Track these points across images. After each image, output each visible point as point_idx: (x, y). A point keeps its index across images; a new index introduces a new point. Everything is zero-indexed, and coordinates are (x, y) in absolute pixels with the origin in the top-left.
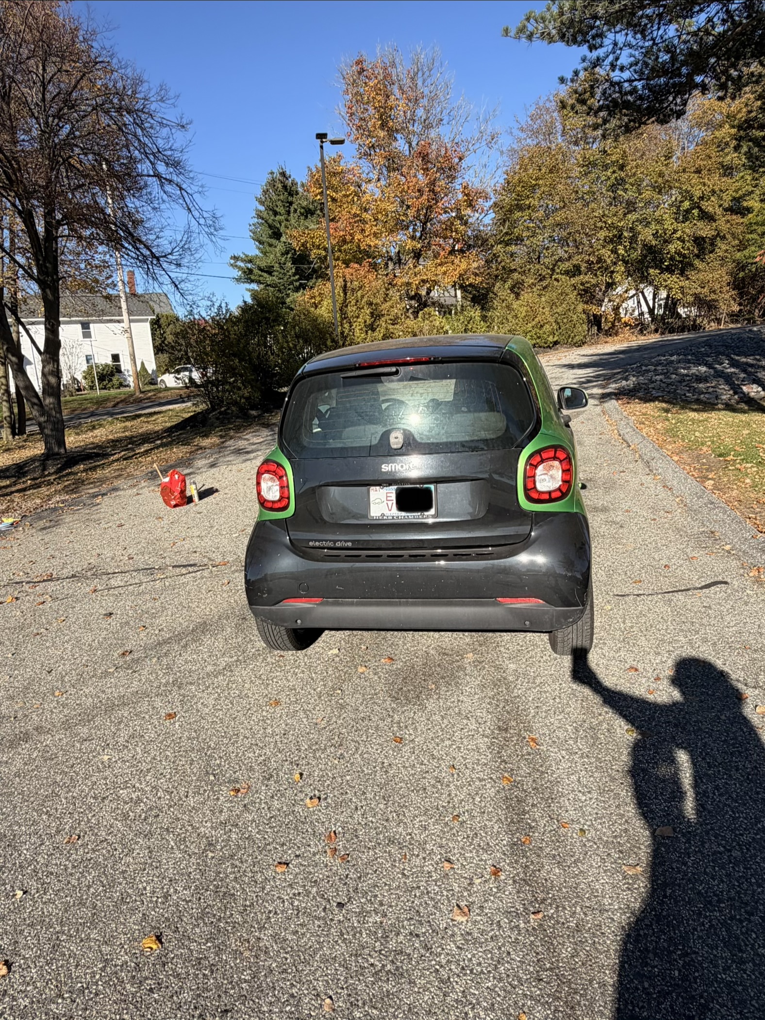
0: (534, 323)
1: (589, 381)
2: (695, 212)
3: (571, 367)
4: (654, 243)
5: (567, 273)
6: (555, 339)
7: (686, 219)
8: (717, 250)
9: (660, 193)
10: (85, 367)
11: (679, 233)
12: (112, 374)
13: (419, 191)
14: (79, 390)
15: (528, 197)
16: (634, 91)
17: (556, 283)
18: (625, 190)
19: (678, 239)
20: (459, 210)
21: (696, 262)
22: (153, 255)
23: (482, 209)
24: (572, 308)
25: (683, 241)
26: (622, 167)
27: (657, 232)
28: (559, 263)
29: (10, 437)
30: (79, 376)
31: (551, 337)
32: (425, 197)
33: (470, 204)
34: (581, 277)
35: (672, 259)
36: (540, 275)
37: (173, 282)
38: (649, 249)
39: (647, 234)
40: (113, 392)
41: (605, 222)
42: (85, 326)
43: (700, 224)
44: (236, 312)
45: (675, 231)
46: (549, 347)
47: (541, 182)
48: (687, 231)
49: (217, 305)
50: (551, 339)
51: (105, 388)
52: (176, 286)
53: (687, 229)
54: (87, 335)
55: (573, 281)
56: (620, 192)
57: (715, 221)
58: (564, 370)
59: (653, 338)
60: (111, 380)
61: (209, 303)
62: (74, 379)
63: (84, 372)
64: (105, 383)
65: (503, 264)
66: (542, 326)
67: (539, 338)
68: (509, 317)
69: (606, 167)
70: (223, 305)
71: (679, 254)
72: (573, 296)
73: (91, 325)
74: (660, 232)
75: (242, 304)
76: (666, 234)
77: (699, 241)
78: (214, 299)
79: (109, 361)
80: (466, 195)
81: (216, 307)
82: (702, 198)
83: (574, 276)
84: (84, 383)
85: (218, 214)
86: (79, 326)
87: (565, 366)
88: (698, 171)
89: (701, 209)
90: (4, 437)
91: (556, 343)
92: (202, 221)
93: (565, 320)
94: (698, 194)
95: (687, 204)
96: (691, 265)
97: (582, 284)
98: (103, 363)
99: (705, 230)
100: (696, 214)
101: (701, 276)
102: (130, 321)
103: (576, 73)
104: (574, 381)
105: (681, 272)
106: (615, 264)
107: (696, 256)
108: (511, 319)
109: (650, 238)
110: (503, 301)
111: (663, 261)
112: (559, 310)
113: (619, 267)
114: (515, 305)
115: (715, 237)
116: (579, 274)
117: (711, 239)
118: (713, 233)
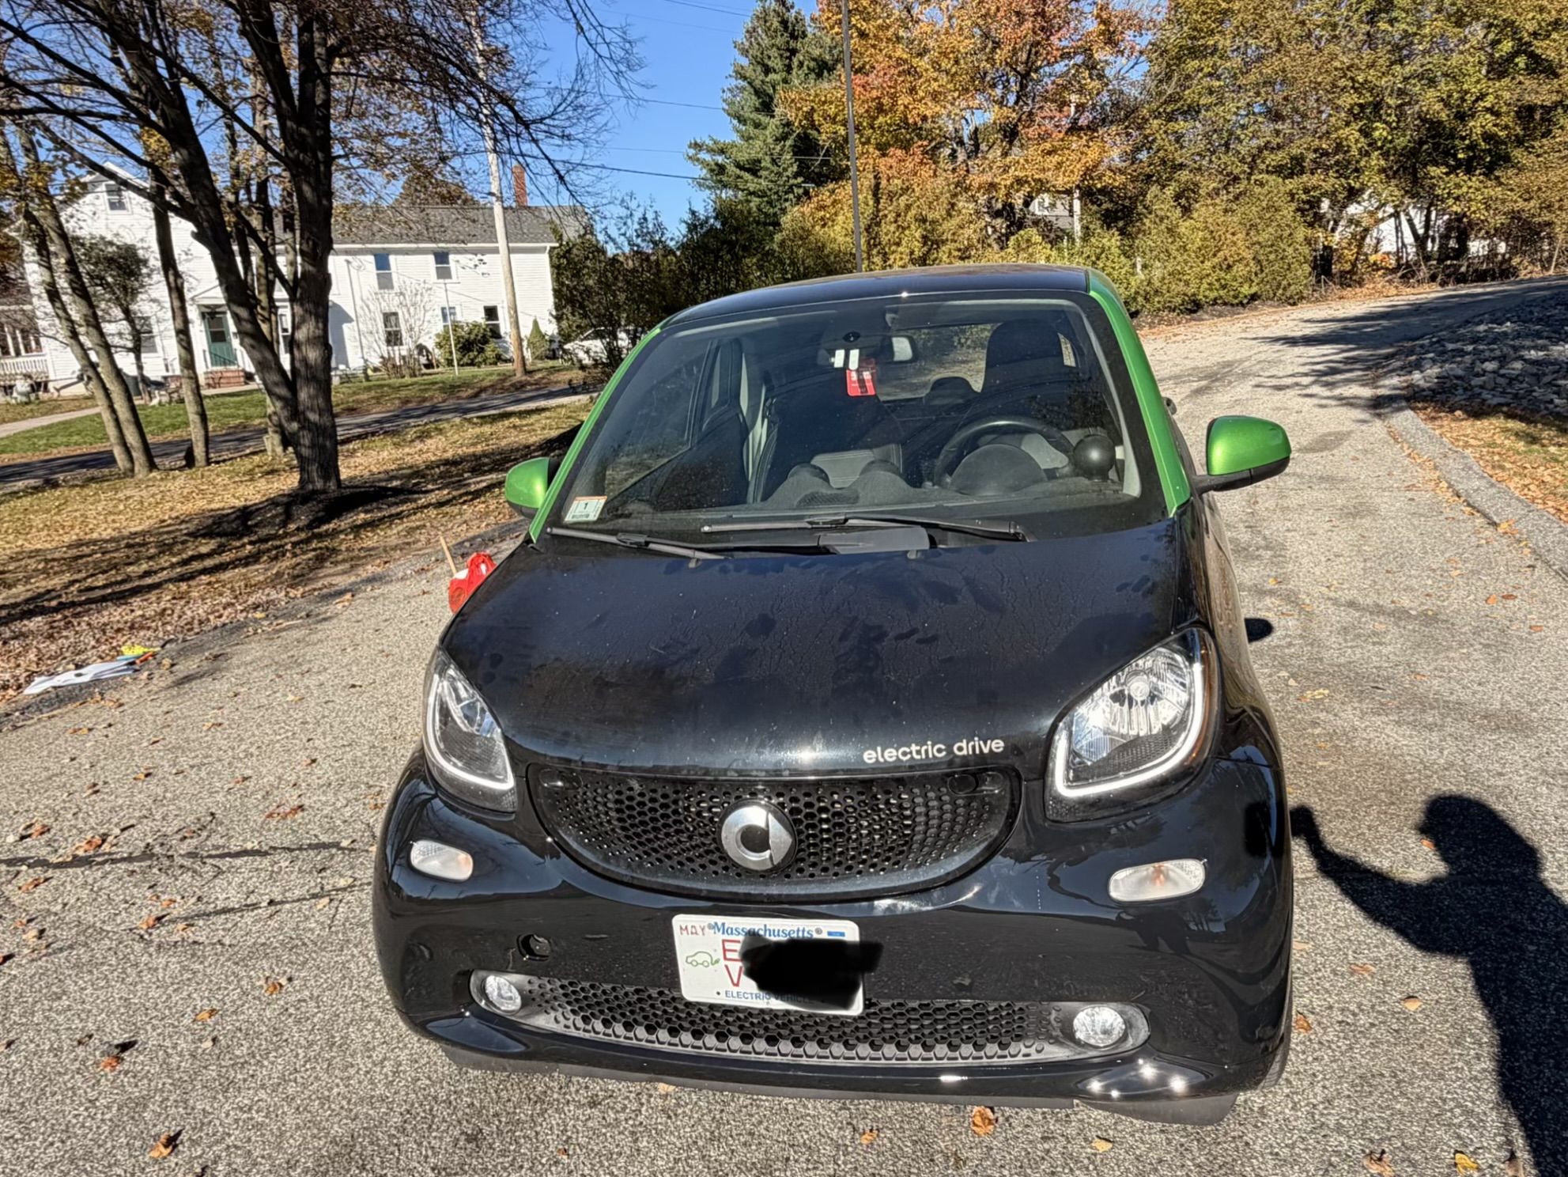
0: (1216, 260)
1: (1334, 371)
2: (1521, 61)
3: (1292, 341)
4: (1443, 116)
5: (1278, 170)
6: (1254, 289)
7: (1501, 75)
8: (1556, 131)
9: (1457, 26)
10: (439, 327)
11: (1490, 98)
12: (484, 340)
13: (1018, 14)
14: (429, 366)
15: (1212, 33)
17: (1257, 190)
18: (1391, 22)
19: (1490, 110)
20: (1088, 51)
21: (1518, 154)
22: (518, 117)
23: (1132, 48)
24: (1287, 234)
25: (1497, 114)
27: (1450, 96)
28: (1266, 152)
29: (279, 449)
30: (430, 344)
31: (1246, 286)
32: (1028, 25)
33: (1110, 39)
34: (1305, 178)
35: (1472, 147)
36: (1230, 174)
37: (557, 172)
38: (1433, 127)
39: (1430, 102)
40: (485, 369)
41: (1353, 79)
42: (441, 257)
43: (1529, 83)
44: (676, 232)
45: (1482, 97)
46: (1241, 303)
48: (1507, 95)
49: (638, 215)
50: (1246, 290)
51: (472, 364)
52: (561, 178)
53: (1505, 92)
54: (444, 273)
55: (1292, 184)
56: (1383, 26)
57: (1557, 76)
58: (1277, 346)
59: (1430, 293)
60: (482, 350)
61: (624, 212)
62: (421, 348)
63: (438, 335)
64: (472, 355)
65: (1161, 154)
66: (1229, 267)
67: (1224, 287)
68: (1173, 248)
70: (650, 216)
71: (1489, 137)
72: (1288, 211)
73: (451, 257)
74: (1456, 95)
75: (687, 217)
76: (1463, 100)
77: (1526, 113)
78: (633, 205)
79: (480, 318)
80: (1104, 22)
81: (636, 219)
82: (1535, 34)
83: (1291, 175)
84: (437, 354)
85: (633, 35)
86: (431, 258)
87: (1277, 340)
89: (1533, 56)
90: (269, 448)
91: (1254, 297)
92: (603, 50)
93: (1272, 257)
94: (1531, 26)
95: (1507, 46)
96: (1507, 159)
97: (1306, 191)
98: (470, 321)
99: (1541, 93)
100: (1522, 65)
101: (1524, 179)
102: (510, 251)
104: (1306, 369)
105: (1489, 171)
106: (1367, 154)
107: (1519, 142)
108: (1174, 253)
109: (1438, 107)
110: (1162, 220)
111: (1451, 153)
112: (1263, 237)
113: (1376, 160)
114: (1184, 227)
115: (1556, 105)
116: (1302, 172)
117: (1547, 110)
118: (1555, 98)
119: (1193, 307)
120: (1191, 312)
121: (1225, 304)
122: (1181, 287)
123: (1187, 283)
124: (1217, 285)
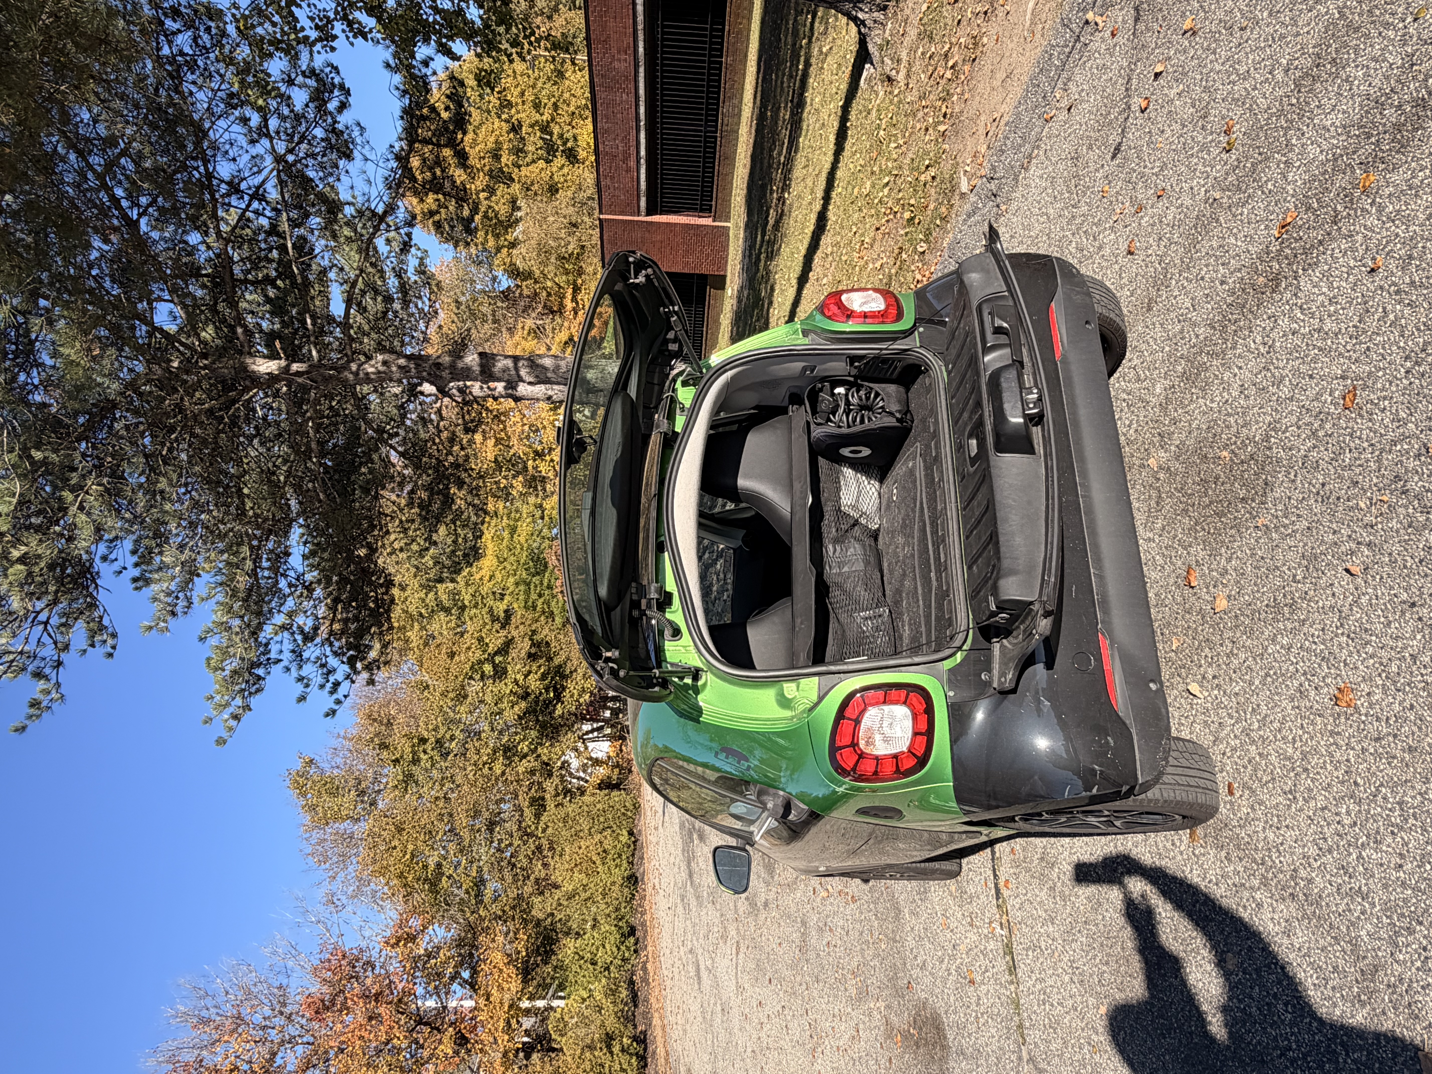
0: (598, 862)
2: (498, 659)
4: (523, 706)
5: (538, 816)
6: (625, 833)
7: (505, 672)
8: (548, 639)
9: (465, 697)
11: (518, 677)
15: (425, 867)
16: (346, 621)
17: (550, 831)
19: (526, 676)
20: (416, 959)
21: (557, 661)
24: (586, 808)
25: (530, 672)
26: (423, 741)
27: (511, 701)
28: (523, 825)
31: (621, 838)
34: (548, 796)
35: (547, 688)
36: (534, 853)
38: (529, 713)
41: (484, 764)
43: (513, 653)
45: (516, 682)
46: (634, 842)
47: (410, 847)
48: (518, 666)
50: (624, 838)
53: (516, 670)
55: (550, 804)
57: (513, 638)
65: (507, 908)
66: (605, 851)
67: (620, 856)
68: (584, 896)
69: (416, 761)
71: (543, 677)
72: (570, 808)
74: (512, 698)
76: (516, 693)
77: (532, 656)
80: (398, 941)
82: (484, 651)
83: (544, 806)
88: (452, 655)
89: (496, 653)
91: (631, 833)
93: (602, 819)
94: (478, 654)
96: (560, 666)
97: (557, 795)
99: (522, 648)
100: (501, 659)
103: (300, 679)
105: (564, 677)
106: (539, 756)
107: (550, 659)
108: (588, 894)
109: (516, 708)
110: (560, 905)
111: (548, 703)
112: (586, 827)
113: (542, 751)
114: (568, 887)
115: (531, 639)
116: (543, 799)
117: (533, 645)
118: (527, 639)
119: (633, 880)
120: (636, 881)
121: (633, 855)
122: (616, 888)
123: (613, 883)
124: (618, 861)
